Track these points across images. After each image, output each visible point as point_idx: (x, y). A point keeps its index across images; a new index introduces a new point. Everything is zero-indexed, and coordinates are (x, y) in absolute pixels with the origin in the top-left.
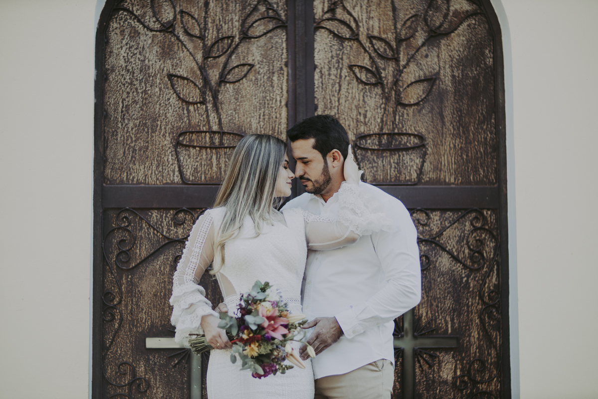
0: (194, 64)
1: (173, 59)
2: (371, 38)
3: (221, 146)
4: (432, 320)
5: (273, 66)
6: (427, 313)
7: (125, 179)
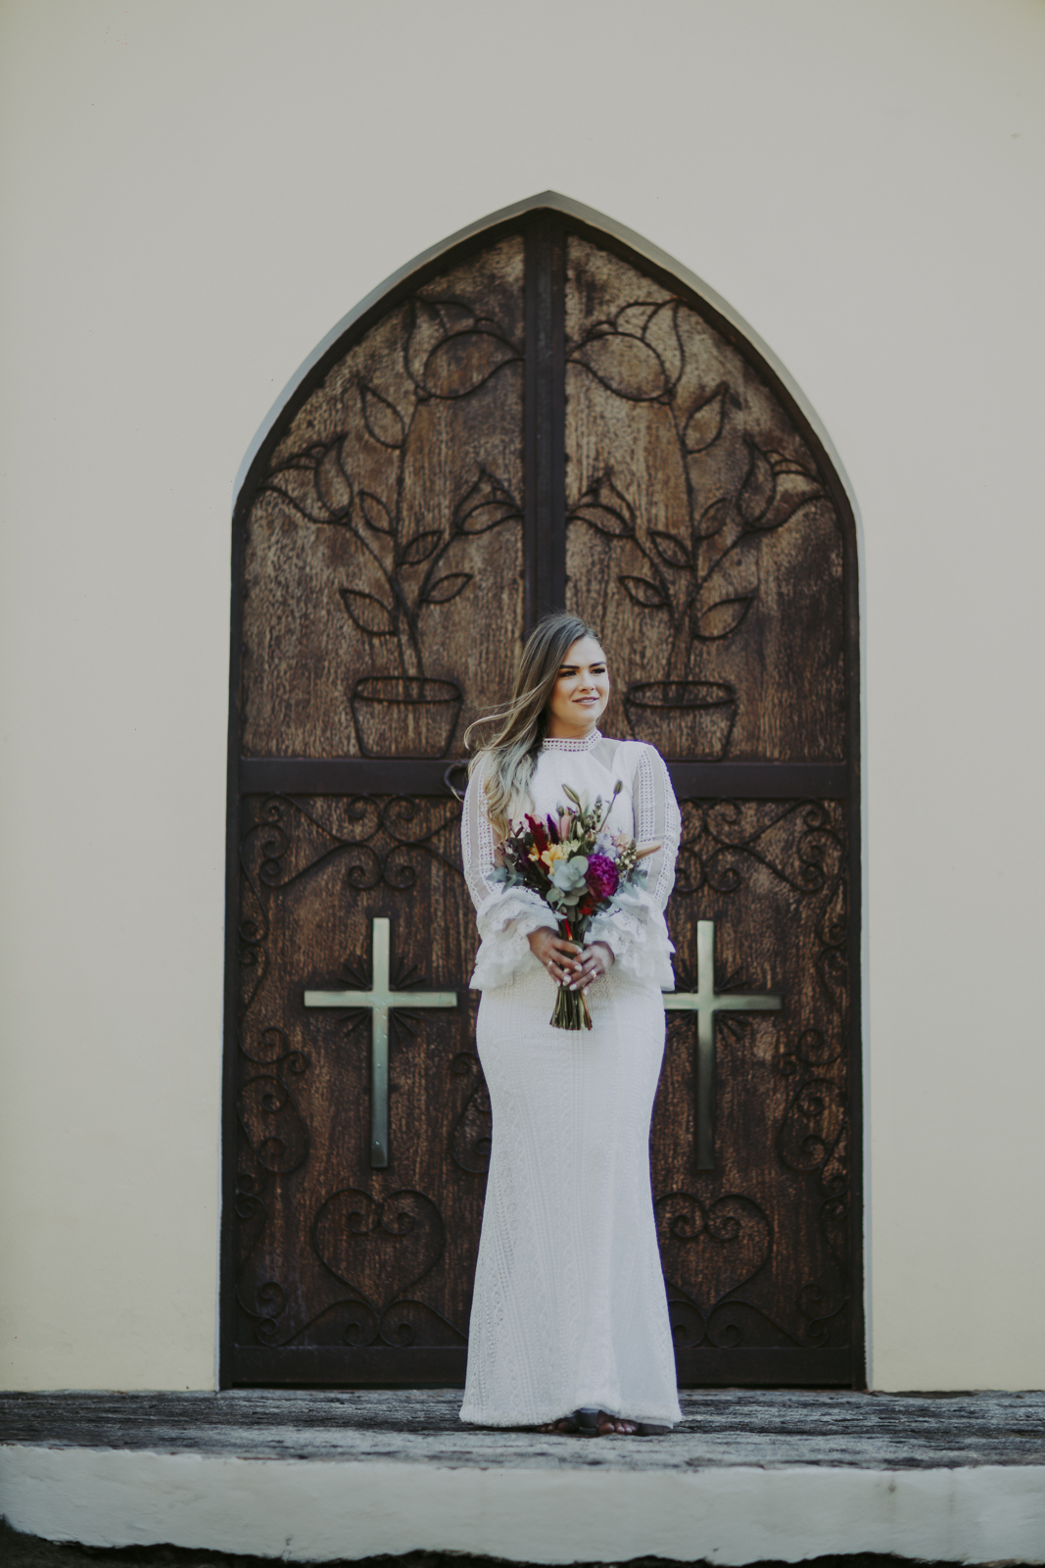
0: (380, 574)
1: (349, 566)
2: (653, 534)
3: (421, 700)
4: (741, 968)
5: (502, 578)
6: (734, 957)
7: (274, 748)
